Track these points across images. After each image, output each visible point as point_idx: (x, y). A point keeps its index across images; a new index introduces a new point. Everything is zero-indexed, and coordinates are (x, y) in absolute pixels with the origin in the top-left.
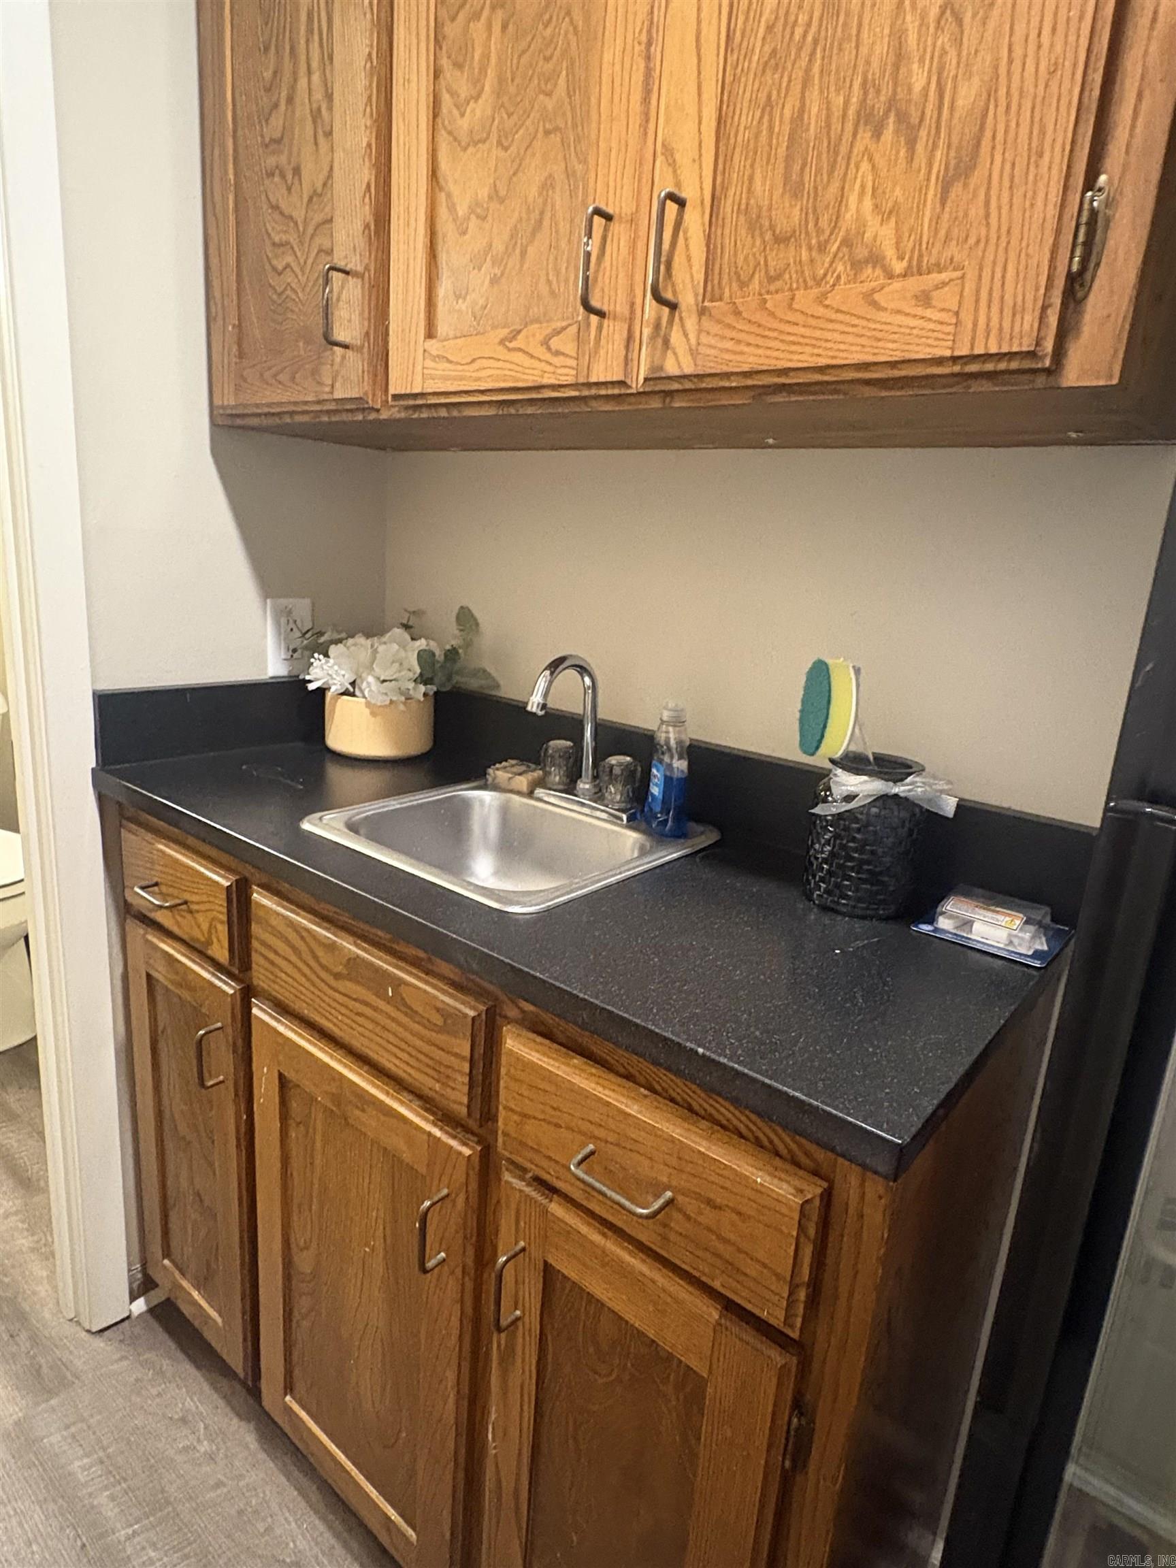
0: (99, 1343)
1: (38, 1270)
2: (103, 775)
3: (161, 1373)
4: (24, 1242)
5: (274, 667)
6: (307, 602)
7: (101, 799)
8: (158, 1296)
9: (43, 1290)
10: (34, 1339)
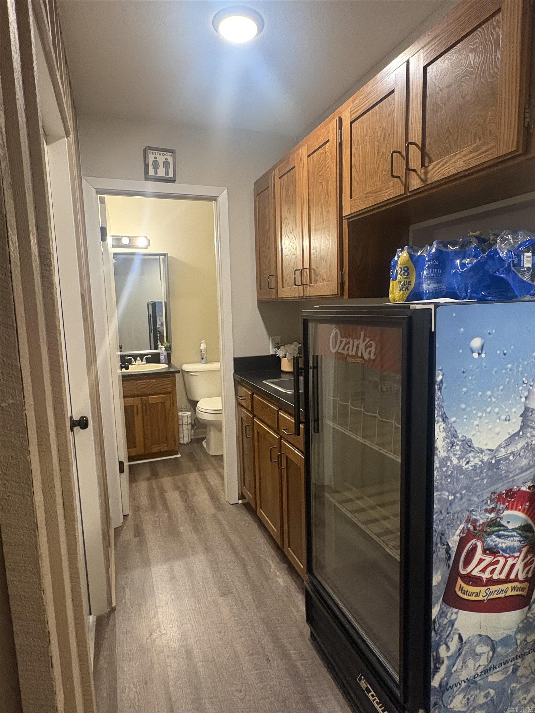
0: (232, 506)
1: (221, 492)
2: (235, 375)
3: (242, 513)
4: (221, 488)
5: (272, 352)
6: (280, 337)
7: (234, 380)
8: (245, 501)
9: (222, 496)
10: (219, 502)
